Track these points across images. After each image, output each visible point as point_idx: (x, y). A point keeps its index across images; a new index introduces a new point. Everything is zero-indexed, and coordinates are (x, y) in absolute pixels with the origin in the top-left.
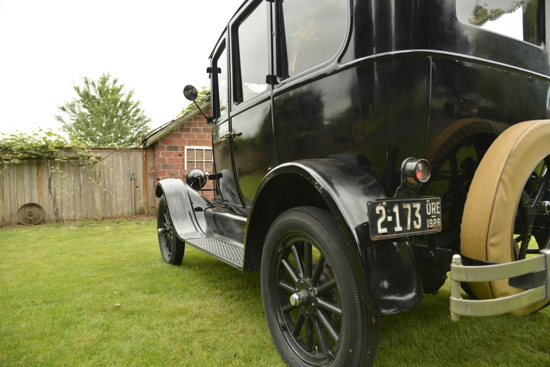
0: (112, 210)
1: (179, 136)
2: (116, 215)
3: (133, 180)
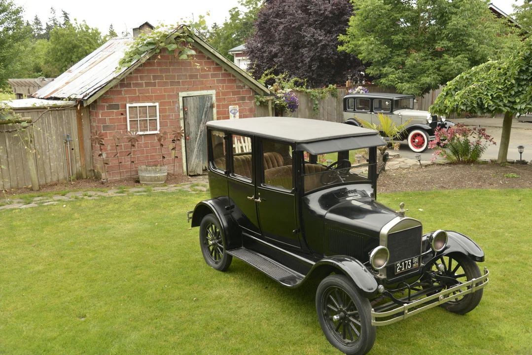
0: (46, 176)
1: (120, 92)
2: (51, 182)
3: (68, 142)
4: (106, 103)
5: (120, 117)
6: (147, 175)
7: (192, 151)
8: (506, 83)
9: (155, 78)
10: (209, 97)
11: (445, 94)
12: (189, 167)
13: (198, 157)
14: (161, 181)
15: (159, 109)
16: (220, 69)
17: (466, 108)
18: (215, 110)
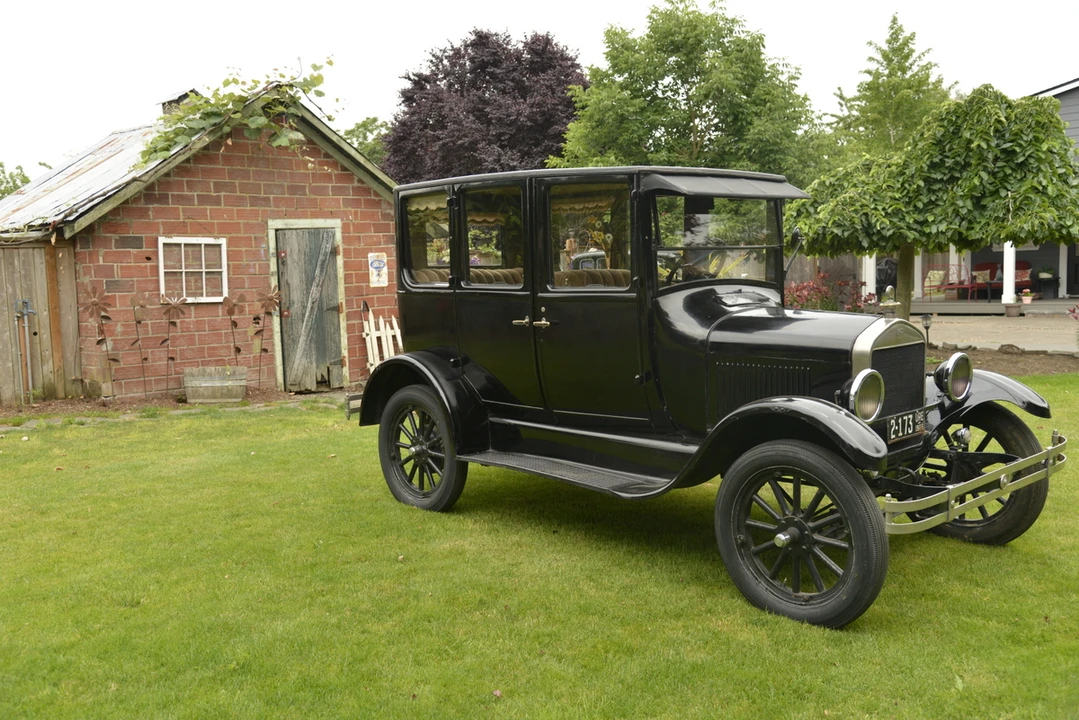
1: (144, 213)
3: (26, 317)
4: (114, 233)
5: (143, 265)
6: (203, 385)
7: (295, 342)
8: (905, 188)
9: (218, 187)
10: (329, 232)
11: (795, 214)
12: (288, 374)
13: (307, 354)
14: (235, 397)
15: (228, 252)
16: (350, 177)
17: (843, 231)
18: (340, 260)
